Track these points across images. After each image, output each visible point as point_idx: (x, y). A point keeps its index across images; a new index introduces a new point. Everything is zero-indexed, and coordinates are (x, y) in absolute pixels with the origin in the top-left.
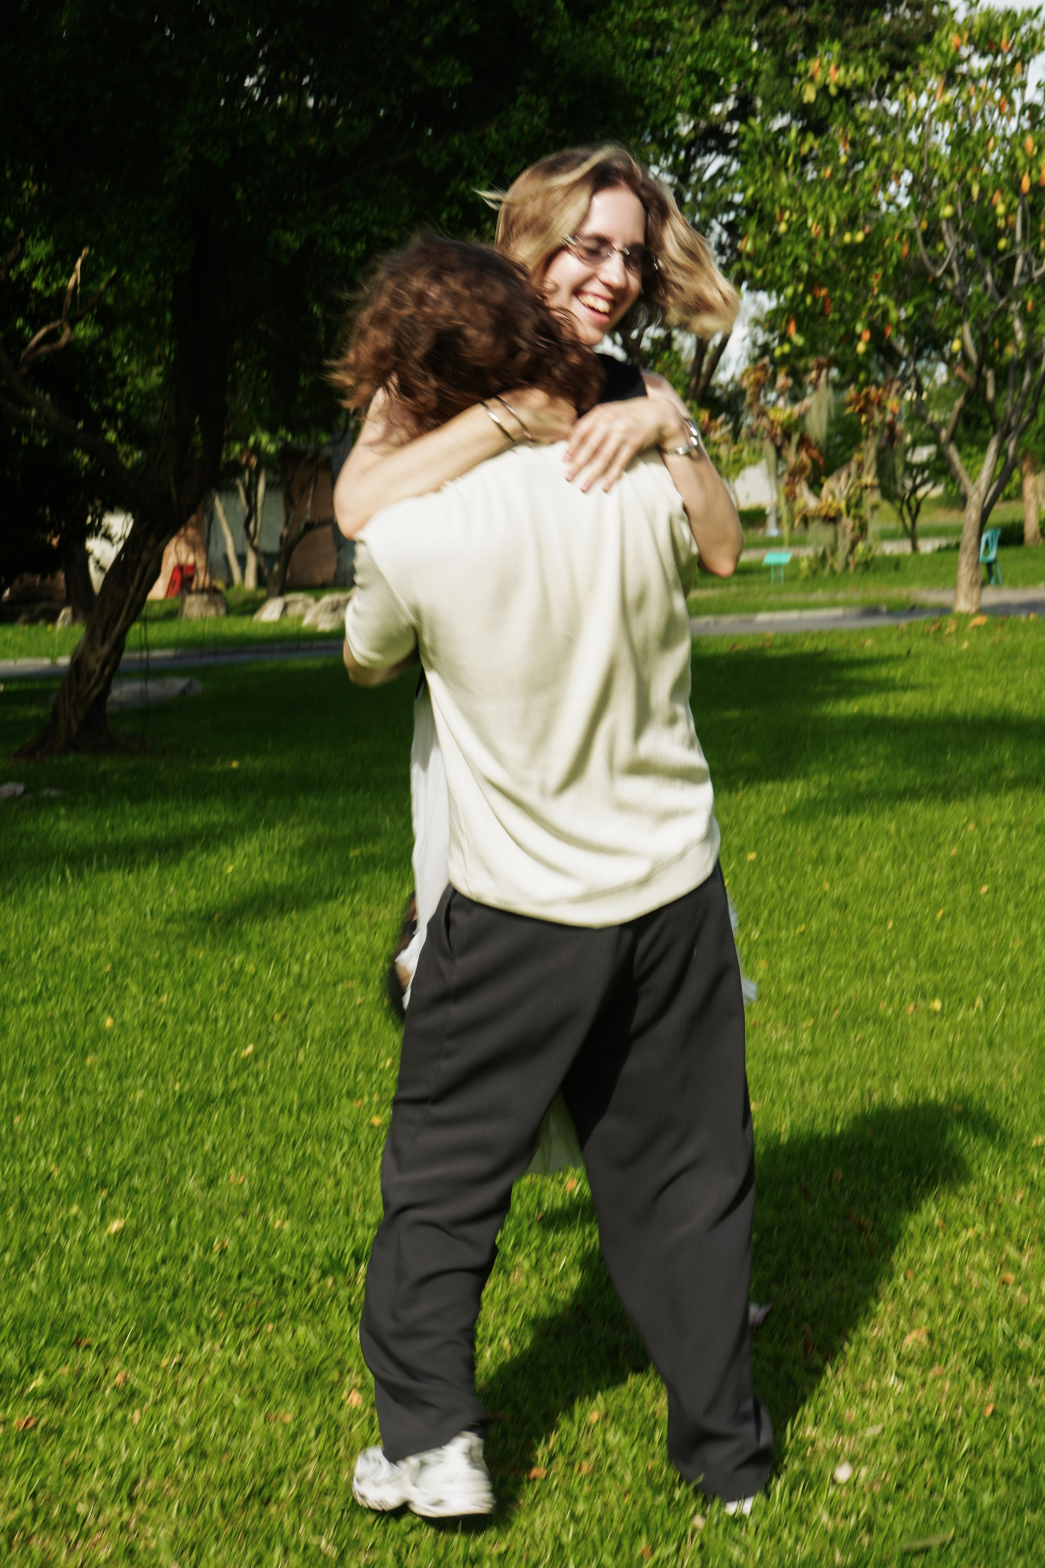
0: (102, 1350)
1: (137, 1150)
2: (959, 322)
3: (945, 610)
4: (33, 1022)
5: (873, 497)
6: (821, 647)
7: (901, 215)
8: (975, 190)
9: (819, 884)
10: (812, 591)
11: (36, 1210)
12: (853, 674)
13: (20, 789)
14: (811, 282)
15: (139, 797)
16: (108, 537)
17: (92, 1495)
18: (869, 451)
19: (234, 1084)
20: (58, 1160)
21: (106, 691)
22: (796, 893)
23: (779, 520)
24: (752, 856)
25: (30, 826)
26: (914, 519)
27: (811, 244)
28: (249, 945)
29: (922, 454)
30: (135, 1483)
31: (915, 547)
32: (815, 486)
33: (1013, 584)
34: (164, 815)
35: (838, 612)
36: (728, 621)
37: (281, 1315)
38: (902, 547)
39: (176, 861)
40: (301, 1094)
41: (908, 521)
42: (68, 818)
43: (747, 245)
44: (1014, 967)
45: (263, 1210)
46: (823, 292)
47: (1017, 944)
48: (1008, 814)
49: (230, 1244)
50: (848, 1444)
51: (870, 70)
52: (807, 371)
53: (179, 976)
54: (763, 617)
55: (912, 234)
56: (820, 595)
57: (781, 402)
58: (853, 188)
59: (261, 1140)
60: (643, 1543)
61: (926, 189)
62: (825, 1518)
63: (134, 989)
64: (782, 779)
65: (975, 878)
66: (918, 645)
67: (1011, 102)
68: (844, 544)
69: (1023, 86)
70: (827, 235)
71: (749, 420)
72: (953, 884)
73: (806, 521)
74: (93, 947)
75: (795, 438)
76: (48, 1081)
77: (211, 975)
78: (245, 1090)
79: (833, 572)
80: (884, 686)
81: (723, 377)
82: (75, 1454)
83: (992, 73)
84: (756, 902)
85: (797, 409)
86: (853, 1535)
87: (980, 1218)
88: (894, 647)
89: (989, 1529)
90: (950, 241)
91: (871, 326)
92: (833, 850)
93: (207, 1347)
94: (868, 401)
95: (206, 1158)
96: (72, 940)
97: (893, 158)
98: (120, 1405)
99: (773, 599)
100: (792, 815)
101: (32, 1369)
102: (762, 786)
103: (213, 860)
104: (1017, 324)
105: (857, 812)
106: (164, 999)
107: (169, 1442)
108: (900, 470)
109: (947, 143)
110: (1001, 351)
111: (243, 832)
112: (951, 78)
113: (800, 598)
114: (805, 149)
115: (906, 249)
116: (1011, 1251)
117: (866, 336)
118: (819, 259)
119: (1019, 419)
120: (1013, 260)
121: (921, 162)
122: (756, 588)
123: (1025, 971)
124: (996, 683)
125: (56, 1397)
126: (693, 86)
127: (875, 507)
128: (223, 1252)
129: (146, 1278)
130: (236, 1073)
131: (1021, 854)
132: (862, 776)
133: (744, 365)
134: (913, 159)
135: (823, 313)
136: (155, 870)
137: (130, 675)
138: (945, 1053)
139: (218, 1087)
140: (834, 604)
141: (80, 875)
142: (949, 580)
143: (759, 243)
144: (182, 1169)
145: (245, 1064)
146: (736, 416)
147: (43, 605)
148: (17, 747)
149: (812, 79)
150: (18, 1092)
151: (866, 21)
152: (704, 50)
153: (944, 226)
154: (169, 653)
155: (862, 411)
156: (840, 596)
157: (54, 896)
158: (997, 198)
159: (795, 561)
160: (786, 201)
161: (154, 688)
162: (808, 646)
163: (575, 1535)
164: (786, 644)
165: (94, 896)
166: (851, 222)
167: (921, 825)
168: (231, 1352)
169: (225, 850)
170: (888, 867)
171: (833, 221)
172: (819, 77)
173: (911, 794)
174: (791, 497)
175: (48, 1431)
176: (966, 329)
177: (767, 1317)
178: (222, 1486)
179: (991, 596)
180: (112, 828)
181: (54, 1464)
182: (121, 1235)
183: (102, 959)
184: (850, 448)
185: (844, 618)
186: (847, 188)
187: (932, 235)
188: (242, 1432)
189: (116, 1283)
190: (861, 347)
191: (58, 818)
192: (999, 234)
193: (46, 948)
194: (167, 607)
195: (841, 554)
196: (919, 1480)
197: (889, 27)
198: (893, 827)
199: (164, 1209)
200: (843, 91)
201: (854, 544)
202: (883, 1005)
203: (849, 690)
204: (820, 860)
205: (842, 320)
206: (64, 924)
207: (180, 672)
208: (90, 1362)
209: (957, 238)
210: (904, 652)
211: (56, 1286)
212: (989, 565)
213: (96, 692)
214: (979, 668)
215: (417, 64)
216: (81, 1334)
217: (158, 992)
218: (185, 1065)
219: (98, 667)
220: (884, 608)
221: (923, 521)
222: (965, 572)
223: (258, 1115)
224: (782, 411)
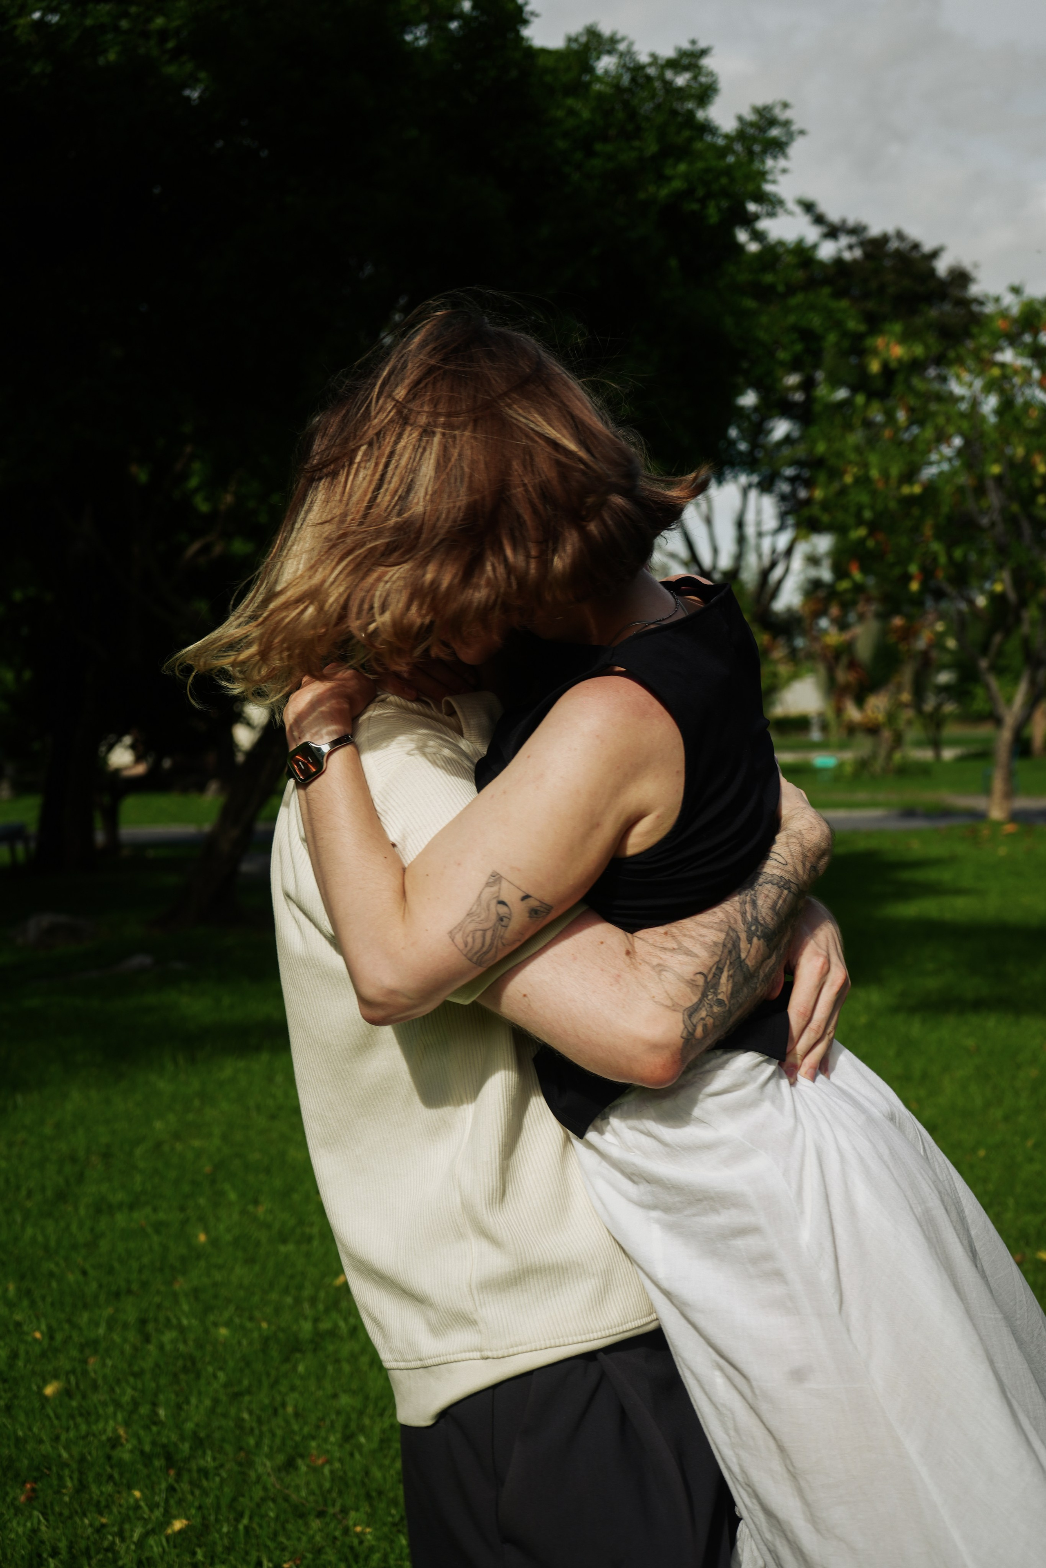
2: (999, 567)
3: (978, 816)
4: (125, 1233)
5: (908, 714)
6: (874, 847)
10: (857, 791)
12: (907, 875)
13: (148, 961)
14: (874, 528)
16: (249, 724)
18: (907, 674)
19: (322, 1325)
20: (127, 1424)
21: (238, 862)
23: (824, 727)
25: (152, 1000)
26: (938, 730)
27: (874, 493)
29: (946, 678)
31: (938, 756)
32: (860, 702)
35: (879, 812)
38: (926, 755)
41: (934, 733)
42: (191, 993)
43: (818, 494)
45: (343, 1509)
46: (884, 537)
51: (928, 348)
52: (856, 605)
55: (962, 489)
57: (832, 630)
61: (975, 451)
63: (231, 1196)
68: (883, 753)
70: (888, 487)
71: (802, 643)
73: (851, 730)
74: (197, 1143)
75: (845, 660)
78: (333, 1333)
79: (873, 775)
80: (935, 889)
81: (780, 605)
85: (846, 636)
91: (924, 568)
92: (917, 1067)
94: (908, 631)
95: (286, 1425)
96: (176, 1134)
97: (946, 423)
106: (262, 1211)
108: (930, 689)
109: (994, 412)
110: (1033, 595)
113: (847, 797)
114: (870, 413)
115: (956, 503)
117: (919, 577)
118: (880, 507)
121: (971, 428)
127: (908, 722)
130: (327, 1311)
133: (799, 596)
134: (964, 425)
135: (883, 555)
139: (306, 1329)
140: (878, 806)
143: (828, 492)
146: (791, 639)
147: (194, 777)
149: (877, 354)
151: (920, 313)
153: (991, 483)
156: (881, 798)
159: (839, 764)
160: (853, 456)
166: (909, 478)
171: (894, 474)
172: (883, 353)
174: (839, 711)
176: (1006, 575)
179: (1019, 803)
182: (183, 1537)
183: (204, 1159)
184: (890, 670)
185: (886, 818)
187: (979, 491)
190: (914, 587)
191: (181, 993)
195: (880, 759)
199: (235, 1503)
200: (902, 366)
201: (892, 752)
203: (906, 892)
205: (897, 561)
206: (171, 1116)
209: (1000, 496)
210: (948, 856)
214: (1019, 875)
217: (256, 1202)
220: (920, 810)
221: (945, 732)
222: (1000, 785)
224: (834, 637)
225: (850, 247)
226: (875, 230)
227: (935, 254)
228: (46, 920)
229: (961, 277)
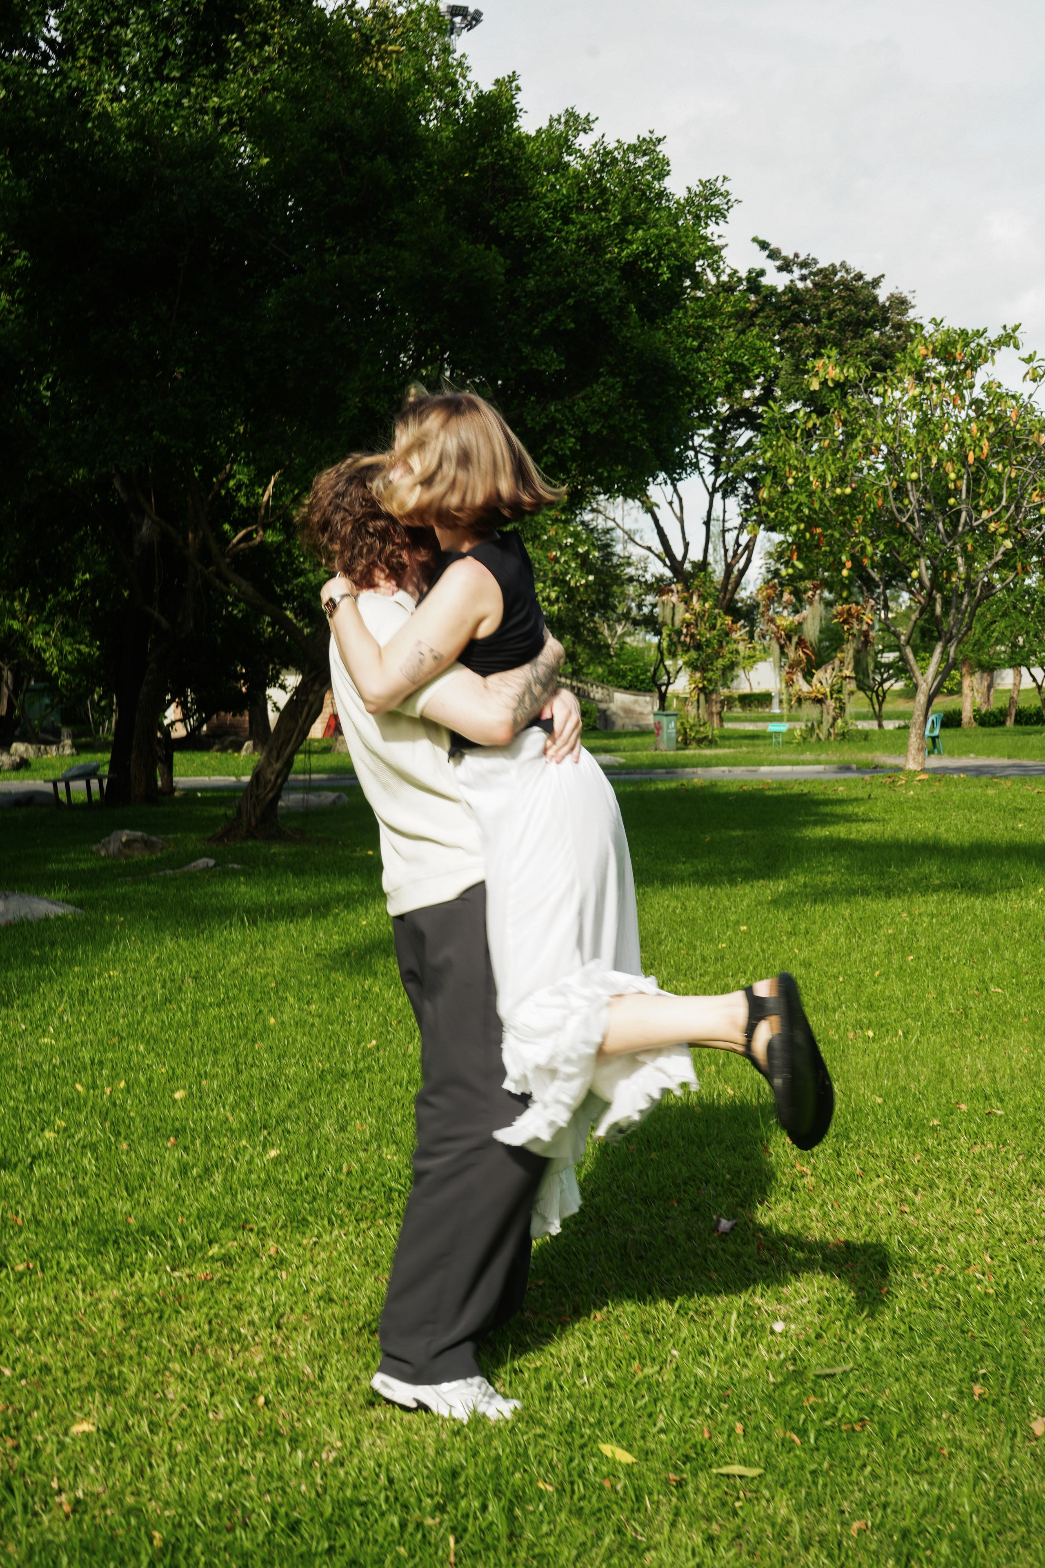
0: (262, 1233)
1: (290, 1106)
2: (917, 557)
3: (899, 769)
4: (217, 1019)
5: (852, 686)
6: (806, 791)
7: (878, 477)
8: (934, 461)
9: (791, 949)
10: (802, 753)
11: (216, 1142)
12: (827, 809)
13: (212, 862)
14: (810, 523)
15: (299, 872)
16: (283, 687)
17: (251, 1323)
18: (849, 651)
19: (361, 1065)
20: (233, 1110)
21: (277, 797)
22: (774, 955)
23: (781, 702)
24: (744, 928)
25: (219, 889)
26: (880, 704)
27: (811, 494)
28: (376, 974)
29: (889, 657)
30: (282, 1316)
31: (880, 726)
32: (808, 675)
33: (951, 754)
34: (318, 885)
35: (820, 768)
36: (738, 770)
37: (389, 1214)
38: (871, 725)
39: (324, 916)
40: (410, 1074)
41: (877, 707)
42: (246, 884)
43: (764, 494)
44: (928, 1010)
45: (379, 1147)
46: (819, 530)
47: (931, 995)
48: (932, 908)
49: (356, 1167)
50: (783, 1310)
51: (858, 369)
52: (805, 592)
53: (325, 993)
54: (764, 769)
55: (885, 490)
56: (808, 756)
57: (785, 613)
58: (844, 455)
59: (378, 1102)
60: (636, 1364)
61: (897, 459)
62: (764, 1353)
63: (291, 1000)
64: (770, 878)
65: (906, 948)
66: (877, 792)
67: (962, 398)
68: (828, 719)
69: (971, 386)
70: (823, 489)
71: (761, 626)
72: (889, 953)
73: (799, 701)
74: (262, 970)
75: (795, 639)
76: (227, 1059)
77: (348, 992)
78: (369, 1069)
79: (819, 739)
80: (848, 819)
81: (743, 594)
82: (240, 1296)
83: (949, 376)
84: (745, 960)
85: (797, 618)
86: (781, 1366)
87: (888, 1171)
88: (861, 793)
89: (877, 1364)
90: (914, 496)
91: (853, 557)
92: (803, 926)
93: (336, 1233)
94: (850, 615)
95: (339, 1112)
96: (247, 965)
97: (874, 435)
98: (273, 1267)
99: (773, 757)
100: (775, 902)
101: (210, 1243)
102: (755, 883)
103: (352, 916)
104: (960, 560)
105: (822, 902)
106: (313, 1007)
107: (307, 1292)
108: (871, 667)
109: (915, 426)
110: (948, 580)
111: (374, 899)
112: (919, 377)
113: (794, 757)
114: (810, 425)
115: (880, 502)
116: (909, 1193)
117: (849, 564)
118: (817, 506)
119: (959, 631)
120: (958, 513)
121: (895, 439)
122: (761, 750)
123: (935, 1014)
124: (931, 820)
125: (227, 1260)
126: (727, 373)
127: (852, 693)
128: (349, 1173)
129: (294, 1187)
130: (364, 1058)
131: (939, 935)
132: (829, 879)
133: (759, 583)
134: (889, 436)
135: (818, 546)
136: (309, 921)
137: (294, 789)
138: (873, 1065)
139: (350, 1067)
140: (818, 763)
141: (255, 923)
142: (901, 748)
143: (773, 493)
144: (322, 1119)
145: (370, 1052)
146: (752, 623)
147: (232, 738)
148: (210, 834)
149: (817, 374)
150: (206, 1064)
151: (862, 336)
152: (738, 349)
153: (909, 485)
154: (323, 776)
155: (845, 622)
156: (823, 757)
157: (236, 935)
158: (949, 467)
159: (791, 731)
160: (794, 462)
161: (313, 798)
162: (796, 790)
163: (589, 1358)
164: (781, 788)
165: (264, 936)
166: (841, 480)
167: (868, 913)
168: (352, 1237)
169: (361, 910)
170: (842, 939)
171: (829, 478)
172: (822, 373)
173: (865, 892)
174: (790, 683)
175: (221, 1282)
176: (923, 562)
177: (732, 1229)
178: (343, 1319)
179: (934, 762)
180: (279, 892)
181: (225, 1303)
182: (276, 1161)
183: (270, 978)
184: (835, 650)
185: (824, 772)
186: (839, 455)
187: (901, 492)
188: (358, 1287)
189: (273, 1190)
190: (845, 573)
191: (239, 884)
192: (950, 494)
193: (228, 970)
194: (324, 744)
195: (825, 727)
196: (830, 1333)
197: (878, 341)
198: (847, 913)
199: (308, 1145)
200: (838, 385)
201: (835, 719)
202: (832, 1032)
203: (824, 820)
204: (793, 933)
205: (831, 552)
206: (241, 954)
207: (333, 789)
208: (253, 1240)
209: (919, 495)
210: (866, 796)
211: (229, 1190)
212: (934, 739)
213: (271, 795)
214: (920, 809)
215: (526, 350)
216: (246, 1221)
217: (308, 1003)
218: (326, 1051)
219: (273, 778)
220: (854, 766)
221: (887, 707)
222: (914, 741)
223: (377, 1086)
224: (786, 619)
225: (803, 278)
226: (823, 263)
227: (876, 283)
228: (125, 835)
229: (901, 303)
